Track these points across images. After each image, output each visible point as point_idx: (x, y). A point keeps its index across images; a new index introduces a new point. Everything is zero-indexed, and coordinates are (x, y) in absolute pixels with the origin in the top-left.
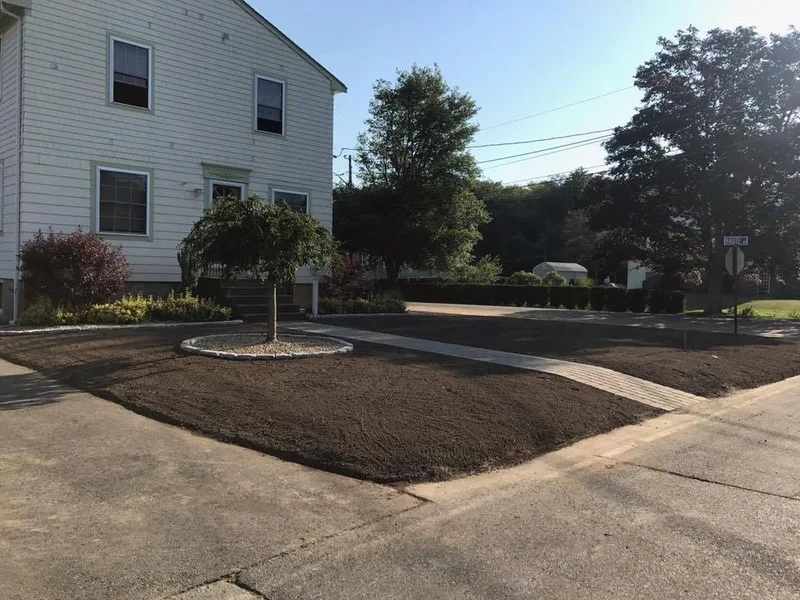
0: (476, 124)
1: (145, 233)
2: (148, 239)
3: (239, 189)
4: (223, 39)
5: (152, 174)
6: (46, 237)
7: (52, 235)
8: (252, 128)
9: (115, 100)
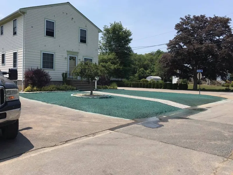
0: (131, 38)
1: (53, 68)
2: (54, 70)
3: (76, 57)
4: (72, 19)
5: (55, 54)
6: (30, 69)
7: (32, 69)
8: (79, 42)
9: (46, 35)
